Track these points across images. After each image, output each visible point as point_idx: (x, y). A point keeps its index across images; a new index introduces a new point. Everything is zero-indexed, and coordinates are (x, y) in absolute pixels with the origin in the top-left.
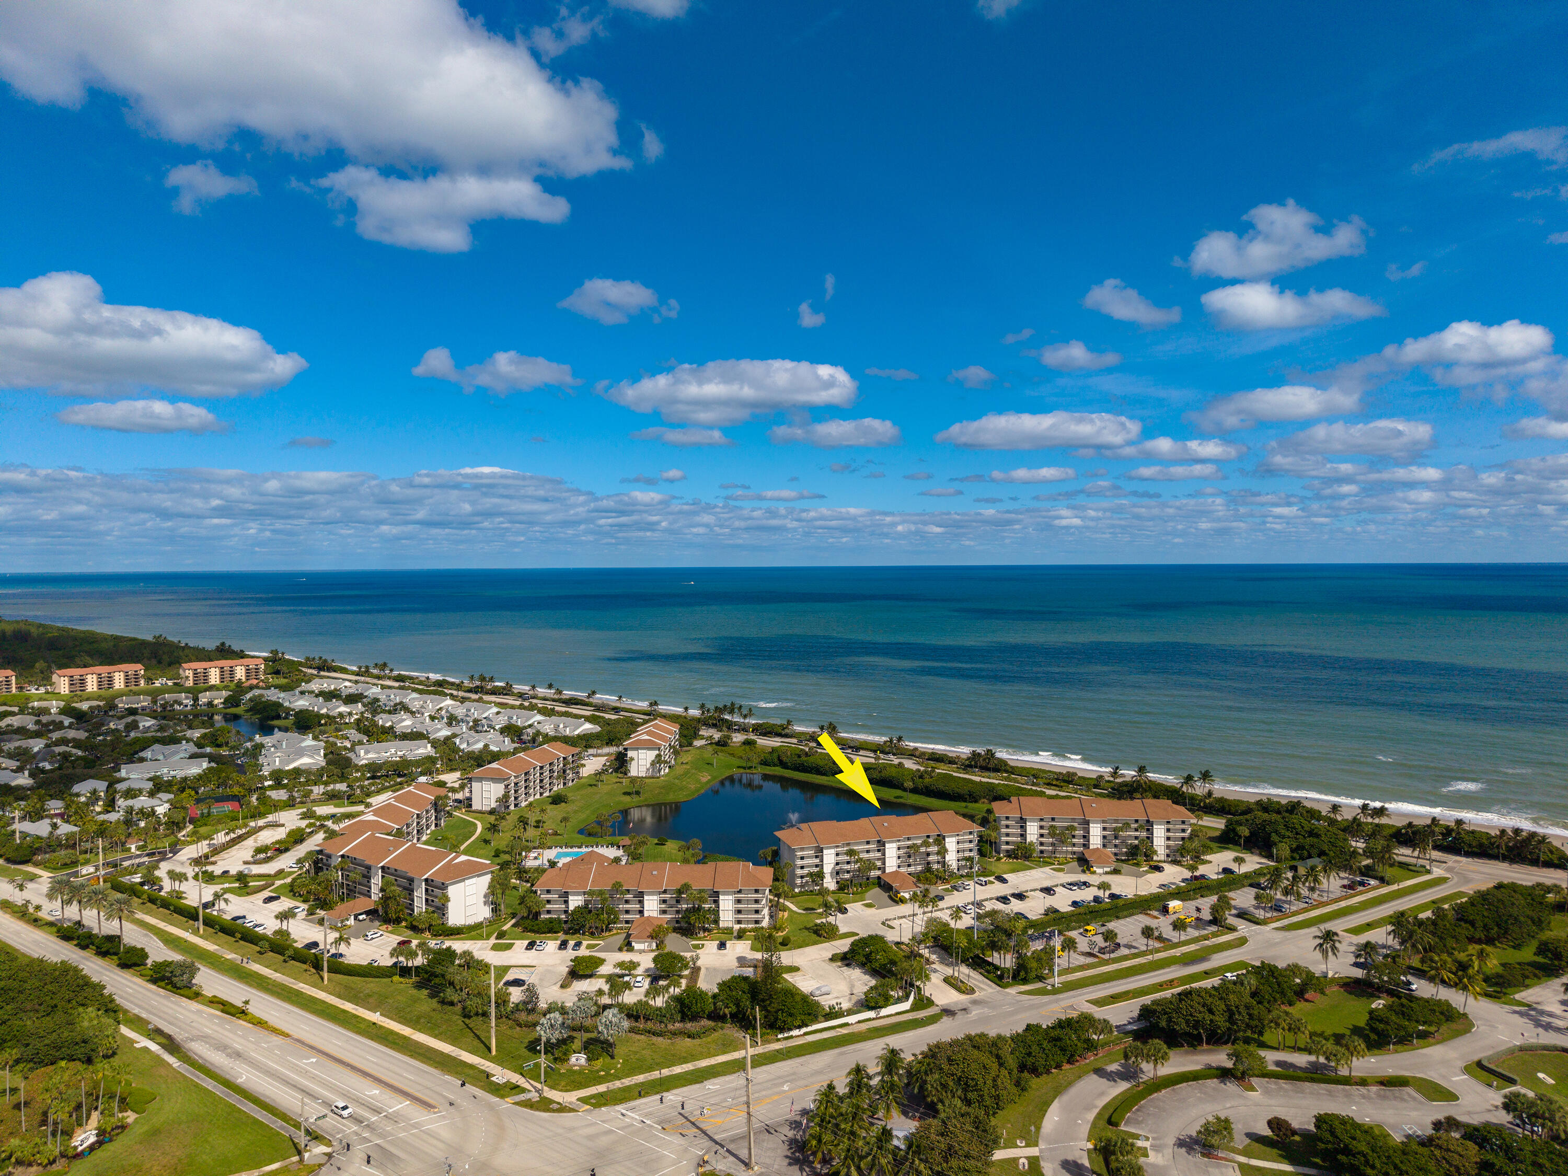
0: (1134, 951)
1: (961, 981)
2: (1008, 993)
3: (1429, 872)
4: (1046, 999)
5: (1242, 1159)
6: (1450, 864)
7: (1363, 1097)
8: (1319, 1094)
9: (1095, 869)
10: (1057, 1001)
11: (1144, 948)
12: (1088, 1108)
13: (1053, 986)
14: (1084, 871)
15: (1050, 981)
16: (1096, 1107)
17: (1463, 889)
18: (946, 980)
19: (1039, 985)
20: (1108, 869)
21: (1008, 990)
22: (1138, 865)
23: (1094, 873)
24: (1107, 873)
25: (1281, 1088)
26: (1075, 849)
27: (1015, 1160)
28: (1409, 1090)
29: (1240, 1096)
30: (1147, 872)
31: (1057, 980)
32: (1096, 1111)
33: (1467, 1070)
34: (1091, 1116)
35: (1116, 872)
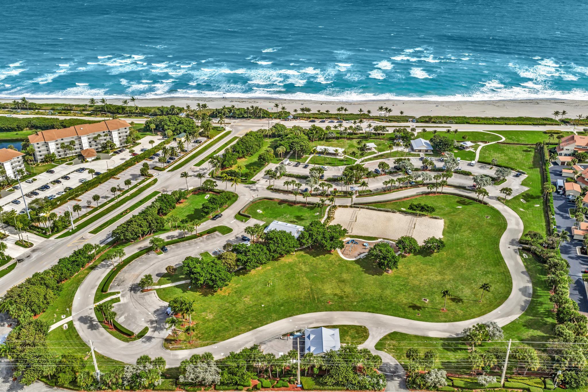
0: (109, 199)
1: (25, 241)
2: (50, 240)
3: (224, 130)
4: (69, 237)
5: (157, 287)
6: (232, 124)
7: (201, 241)
8: (186, 246)
9: (87, 159)
10: (75, 236)
11: (113, 196)
12: (93, 288)
13: (72, 229)
14: (82, 162)
15: (70, 227)
16: (96, 286)
17: (236, 135)
18: (17, 243)
19: (65, 231)
20: (93, 158)
21: (50, 239)
22: (107, 152)
23: (87, 162)
24: (93, 160)
25: (172, 248)
26: (76, 151)
27: (61, 327)
28: (217, 233)
29: (156, 258)
30: (113, 155)
31: (74, 226)
32: (97, 287)
33: (236, 217)
34: (94, 291)
35: (98, 159)
